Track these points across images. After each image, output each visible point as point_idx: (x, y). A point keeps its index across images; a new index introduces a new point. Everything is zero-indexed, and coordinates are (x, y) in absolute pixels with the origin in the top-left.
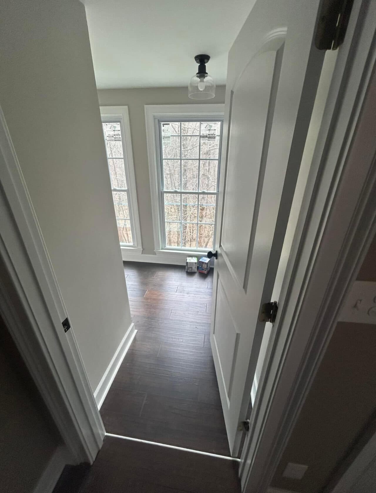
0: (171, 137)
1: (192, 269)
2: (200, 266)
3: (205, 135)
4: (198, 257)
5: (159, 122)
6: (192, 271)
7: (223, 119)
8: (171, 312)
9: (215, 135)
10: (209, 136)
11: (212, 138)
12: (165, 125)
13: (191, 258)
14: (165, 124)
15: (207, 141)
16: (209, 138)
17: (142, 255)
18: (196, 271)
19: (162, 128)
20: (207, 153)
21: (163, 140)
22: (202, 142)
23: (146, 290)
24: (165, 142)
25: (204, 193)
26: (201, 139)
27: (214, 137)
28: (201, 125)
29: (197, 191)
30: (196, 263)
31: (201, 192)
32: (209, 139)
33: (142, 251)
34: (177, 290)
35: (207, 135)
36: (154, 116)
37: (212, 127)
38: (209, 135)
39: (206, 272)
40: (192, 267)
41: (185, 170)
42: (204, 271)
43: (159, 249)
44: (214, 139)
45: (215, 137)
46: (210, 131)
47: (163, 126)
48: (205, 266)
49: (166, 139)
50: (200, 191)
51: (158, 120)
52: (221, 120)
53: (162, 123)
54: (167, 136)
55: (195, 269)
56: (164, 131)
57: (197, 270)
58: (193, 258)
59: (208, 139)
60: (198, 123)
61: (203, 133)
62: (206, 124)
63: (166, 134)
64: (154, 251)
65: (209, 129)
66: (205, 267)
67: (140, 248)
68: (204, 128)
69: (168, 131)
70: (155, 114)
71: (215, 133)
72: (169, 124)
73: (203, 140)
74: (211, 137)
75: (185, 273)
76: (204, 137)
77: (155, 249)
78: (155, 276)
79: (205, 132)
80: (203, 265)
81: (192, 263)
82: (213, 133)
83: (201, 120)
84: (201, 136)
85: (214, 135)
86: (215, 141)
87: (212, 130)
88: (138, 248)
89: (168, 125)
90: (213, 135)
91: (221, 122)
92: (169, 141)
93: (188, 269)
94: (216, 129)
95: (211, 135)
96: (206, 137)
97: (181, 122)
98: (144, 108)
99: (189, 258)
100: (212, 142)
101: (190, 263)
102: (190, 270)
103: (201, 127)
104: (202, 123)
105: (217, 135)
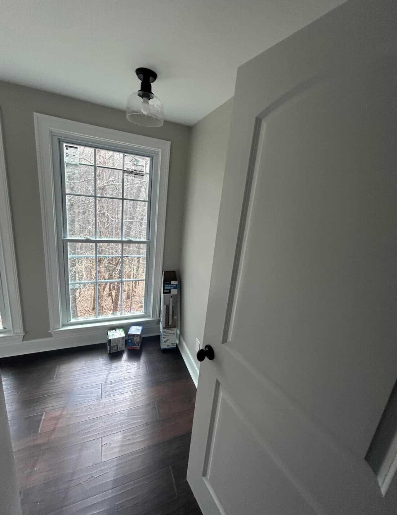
0: (79, 165)
1: (117, 348)
2: (130, 341)
3: (131, 170)
4: (126, 328)
5: (60, 142)
6: (117, 350)
7: (154, 156)
8: (102, 446)
9: (143, 172)
10: (136, 172)
11: (140, 175)
12: (69, 148)
13: (114, 331)
14: (70, 147)
15: (133, 178)
16: (135, 174)
17: (24, 342)
18: (123, 348)
19: (65, 151)
20: (103, 189)
21: (66, 168)
22: (126, 177)
23: (42, 414)
24: (70, 170)
25: (130, 242)
26: (125, 174)
27: (142, 174)
28: (125, 157)
29: (120, 239)
30: (123, 338)
31: (126, 240)
32: (136, 176)
33: (23, 336)
34: (102, 393)
35: (133, 171)
36: (51, 132)
37: (139, 162)
38: (135, 171)
39: (138, 347)
40: (117, 345)
41: (72, 205)
42: (135, 346)
43: (58, 327)
44: (142, 176)
45: (143, 174)
46: (136, 166)
47: (67, 149)
48: (137, 339)
49: (71, 168)
50: (124, 239)
51: (59, 139)
52: (151, 156)
53: (65, 145)
54: (73, 163)
55: (122, 346)
56: (67, 155)
57: (125, 347)
58: (117, 330)
59: (134, 175)
60: (121, 155)
61: (128, 167)
62: (132, 158)
63: (72, 160)
64: (49, 332)
65: (135, 164)
66: (138, 341)
67: (19, 331)
68: (129, 163)
69: (76, 156)
70: (53, 129)
71: (143, 170)
72: (77, 148)
73: (128, 176)
74: (138, 174)
75: (107, 355)
76: (128, 172)
77: (51, 329)
78: (54, 378)
79: (130, 166)
80: (134, 338)
81: (118, 339)
82: (141, 170)
83: (125, 151)
84: (124, 170)
85: (142, 172)
86: (143, 178)
87: (139, 165)
88: (14, 333)
89: (76, 149)
90: (141, 172)
91: (151, 158)
92: (76, 171)
93: (112, 349)
94: (144, 165)
95: (138, 171)
96: (132, 172)
97: (95, 149)
98: (33, 117)
99: (112, 331)
100: (139, 179)
101: (115, 339)
102: (115, 350)
103: (125, 159)
104: (126, 156)
105: (145, 173)
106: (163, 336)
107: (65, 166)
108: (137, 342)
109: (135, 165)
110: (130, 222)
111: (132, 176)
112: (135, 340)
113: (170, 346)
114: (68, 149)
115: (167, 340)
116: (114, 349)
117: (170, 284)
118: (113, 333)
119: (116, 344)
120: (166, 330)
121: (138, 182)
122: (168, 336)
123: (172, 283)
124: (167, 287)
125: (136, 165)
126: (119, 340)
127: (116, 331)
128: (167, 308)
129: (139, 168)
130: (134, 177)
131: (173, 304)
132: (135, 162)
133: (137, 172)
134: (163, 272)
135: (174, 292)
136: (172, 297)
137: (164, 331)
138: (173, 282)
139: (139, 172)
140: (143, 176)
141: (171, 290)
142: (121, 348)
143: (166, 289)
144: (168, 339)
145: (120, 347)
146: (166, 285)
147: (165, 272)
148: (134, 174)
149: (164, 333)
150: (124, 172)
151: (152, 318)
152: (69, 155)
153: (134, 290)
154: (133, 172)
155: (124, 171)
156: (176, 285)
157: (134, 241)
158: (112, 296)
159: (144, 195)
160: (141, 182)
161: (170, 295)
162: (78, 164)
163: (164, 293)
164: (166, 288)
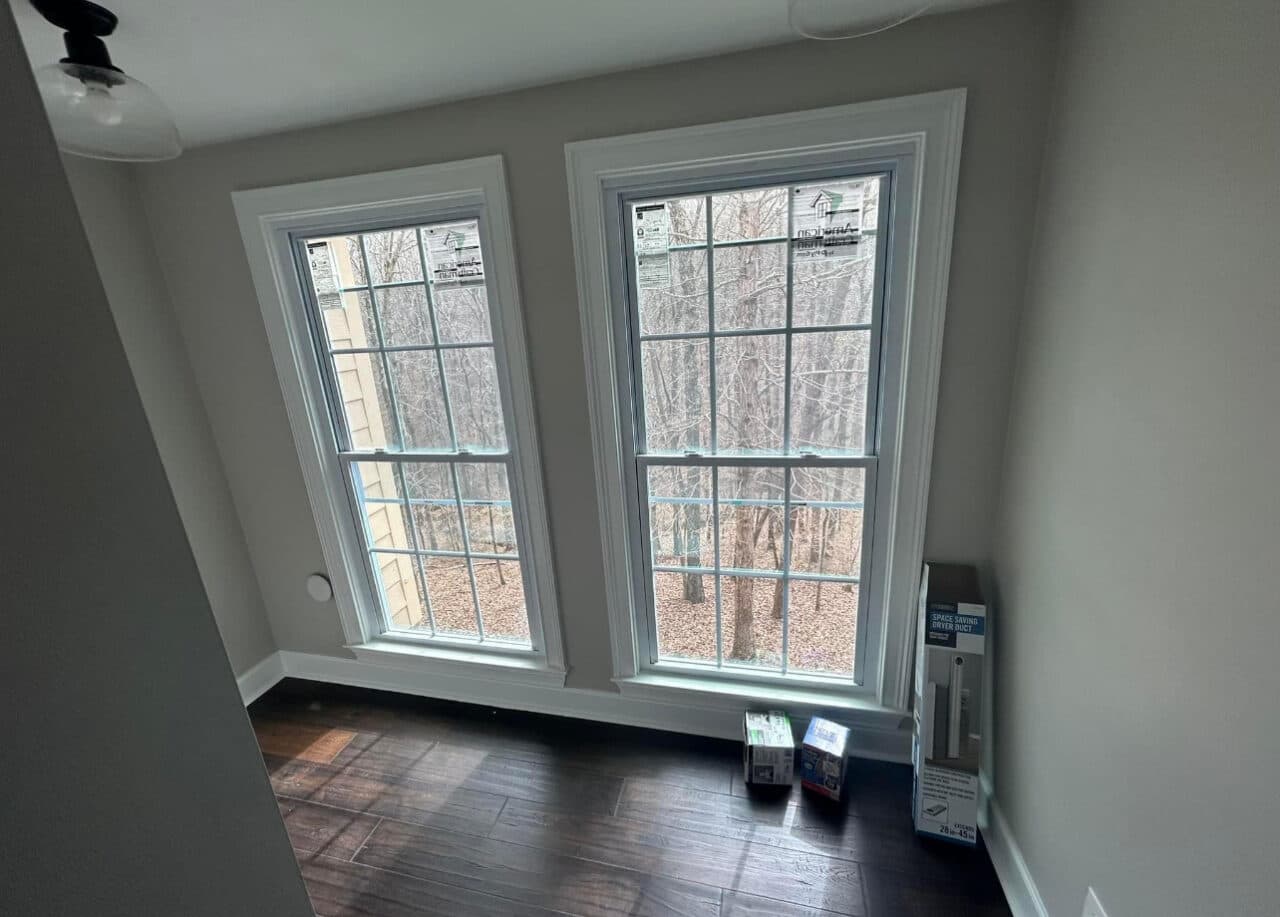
0: (668, 254)
1: (772, 774)
2: (808, 767)
3: (813, 233)
4: (800, 715)
5: (622, 201)
6: (772, 781)
9: (857, 230)
10: (831, 235)
11: (844, 244)
12: (644, 213)
13: (763, 719)
14: (645, 209)
15: (822, 257)
16: (829, 245)
17: (567, 690)
18: (790, 781)
19: (636, 223)
21: (639, 269)
22: (798, 262)
24: (648, 274)
25: (810, 462)
26: (796, 252)
27: (852, 238)
28: (797, 196)
29: (781, 456)
30: (787, 751)
31: (800, 456)
32: (829, 249)
33: (564, 676)
35: (821, 234)
36: (603, 181)
37: (841, 201)
38: (827, 233)
39: (835, 794)
40: (771, 768)
42: (825, 787)
43: (629, 673)
44: (853, 246)
45: (857, 237)
46: (831, 218)
47: (640, 216)
48: (831, 769)
49: (650, 266)
50: (793, 455)
51: (621, 195)
52: (885, 168)
53: (635, 206)
54: (654, 252)
55: (785, 774)
56: (641, 234)
57: (796, 779)
58: (773, 721)
59: (823, 249)
60: (784, 192)
61: (804, 227)
62: (816, 194)
63: (653, 244)
65: (829, 210)
66: (833, 775)
67: (558, 665)
68: (808, 207)
69: (660, 232)
70: (607, 173)
71: (856, 224)
72: (662, 207)
73: (804, 255)
74: (839, 241)
76: (807, 242)
77: (616, 674)
79: (812, 223)
80: (822, 762)
81: (773, 752)
82: (849, 225)
83: (792, 177)
84: (793, 240)
85: (852, 230)
86: (854, 253)
87: (842, 212)
88: (551, 664)
89: (660, 211)
90: (849, 233)
91: (885, 175)
92: (662, 272)
93: (757, 774)
94: (860, 206)
95: (838, 232)
96: (818, 240)
97: (708, 195)
98: (563, 156)
99: (757, 719)
100: (842, 258)
101: (764, 750)
102: (763, 777)
103: (795, 204)
104: (798, 191)
105: (863, 232)
106: (925, 789)
107: (637, 263)
108: (832, 777)
109: (827, 213)
110: (819, 374)
111: (819, 253)
112: (824, 768)
113: (953, 833)
114: (641, 218)
115: (938, 806)
116: (761, 774)
117: (955, 612)
118: (760, 728)
119: (768, 765)
120: (935, 772)
121: (840, 266)
122: (943, 795)
123: (960, 612)
124: (942, 621)
125: (831, 213)
126: (777, 756)
127: (768, 719)
128: (942, 697)
129: (840, 222)
130: (826, 253)
131: (964, 686)
132: (829, 204)
133: (835, 235)
134: (927, 568)
135: (971, 644)
136: (959, 661)
137: (928, 772)
138: (964, 608)
139: (840, 235)
140: (856, 243)
141: (959, 634)
142: (781, 777)
143: (937, 630)
144: (945, 805)
145: (778, 776)
146: (936, 616)
147: (936, 568)
148: (826, 245)
149: (929, 781)
150: (793, 246)
151: (884, 705)
152: (645, 233)
153: (828, 544)
154: (822, 237)
155: (794, 243)
156: (980, 619)
157: (823, 460)
158: (775, 549)
159: (859, 305)
160: (848, 267)
161: (955, 653)
162: (665, 250)
163: (928, 641)
164: (936, 625)
